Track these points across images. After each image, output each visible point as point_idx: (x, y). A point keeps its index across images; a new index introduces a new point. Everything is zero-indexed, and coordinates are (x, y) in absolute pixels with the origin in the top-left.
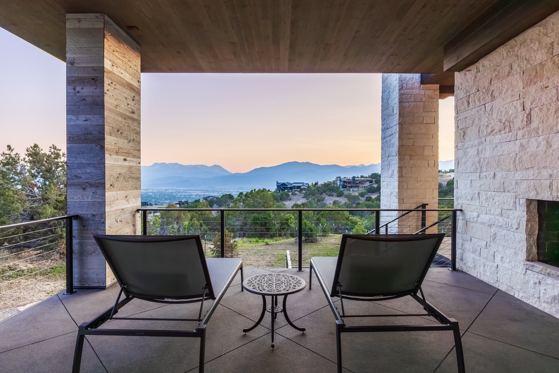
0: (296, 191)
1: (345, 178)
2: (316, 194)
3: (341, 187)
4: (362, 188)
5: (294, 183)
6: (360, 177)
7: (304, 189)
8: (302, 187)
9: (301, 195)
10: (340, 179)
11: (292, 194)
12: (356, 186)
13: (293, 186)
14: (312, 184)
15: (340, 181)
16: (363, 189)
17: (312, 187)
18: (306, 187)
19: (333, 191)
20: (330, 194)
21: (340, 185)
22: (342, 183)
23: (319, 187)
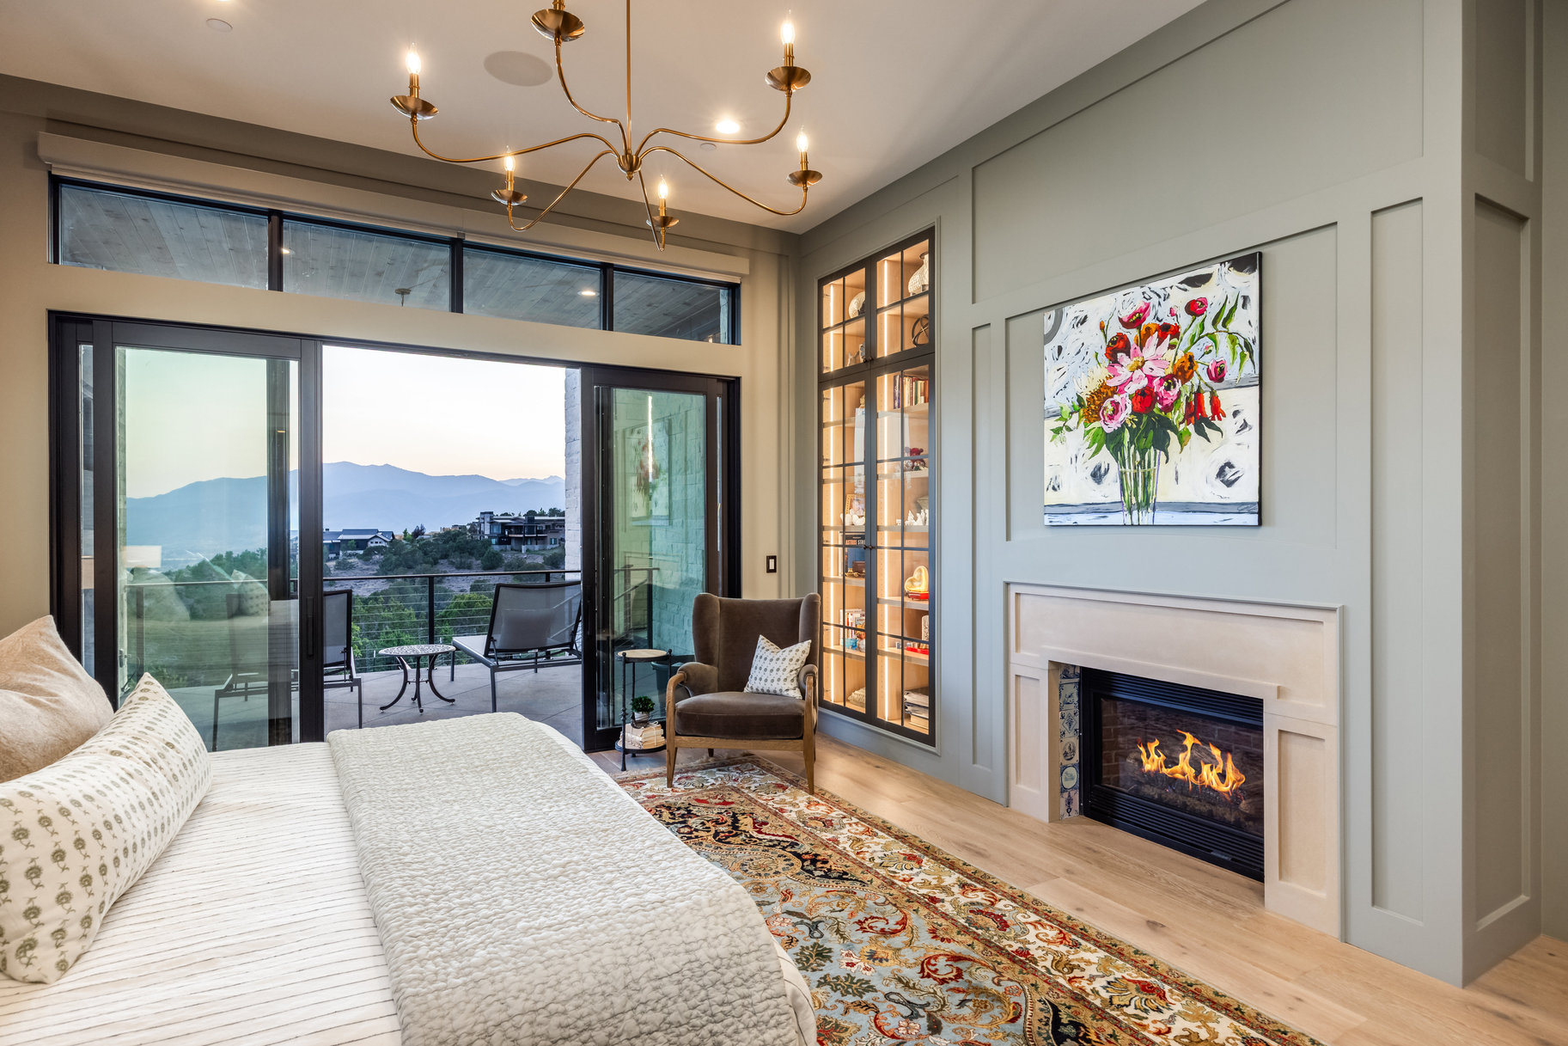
0: (350, 555)
1: (506, 514)
2: (416, 562)
3: (494, 541)
4: (555, 544)
5: (346, 532)
6: (547, 512)
7: (379, 550)
8: (370, 545)
9: (368, 569)
10: (491, 518)
11: (338, 567)
12: (537, 539)
13: (342, 540)
14: (405, 532)
15: (492, 523)
16: (558, 545)
17: (405, 542)
18: (384, 544)
19: (471, 554)
20: (461, 563)
21: (490, 537)
22: (497, 530)
23: (428, 544)
